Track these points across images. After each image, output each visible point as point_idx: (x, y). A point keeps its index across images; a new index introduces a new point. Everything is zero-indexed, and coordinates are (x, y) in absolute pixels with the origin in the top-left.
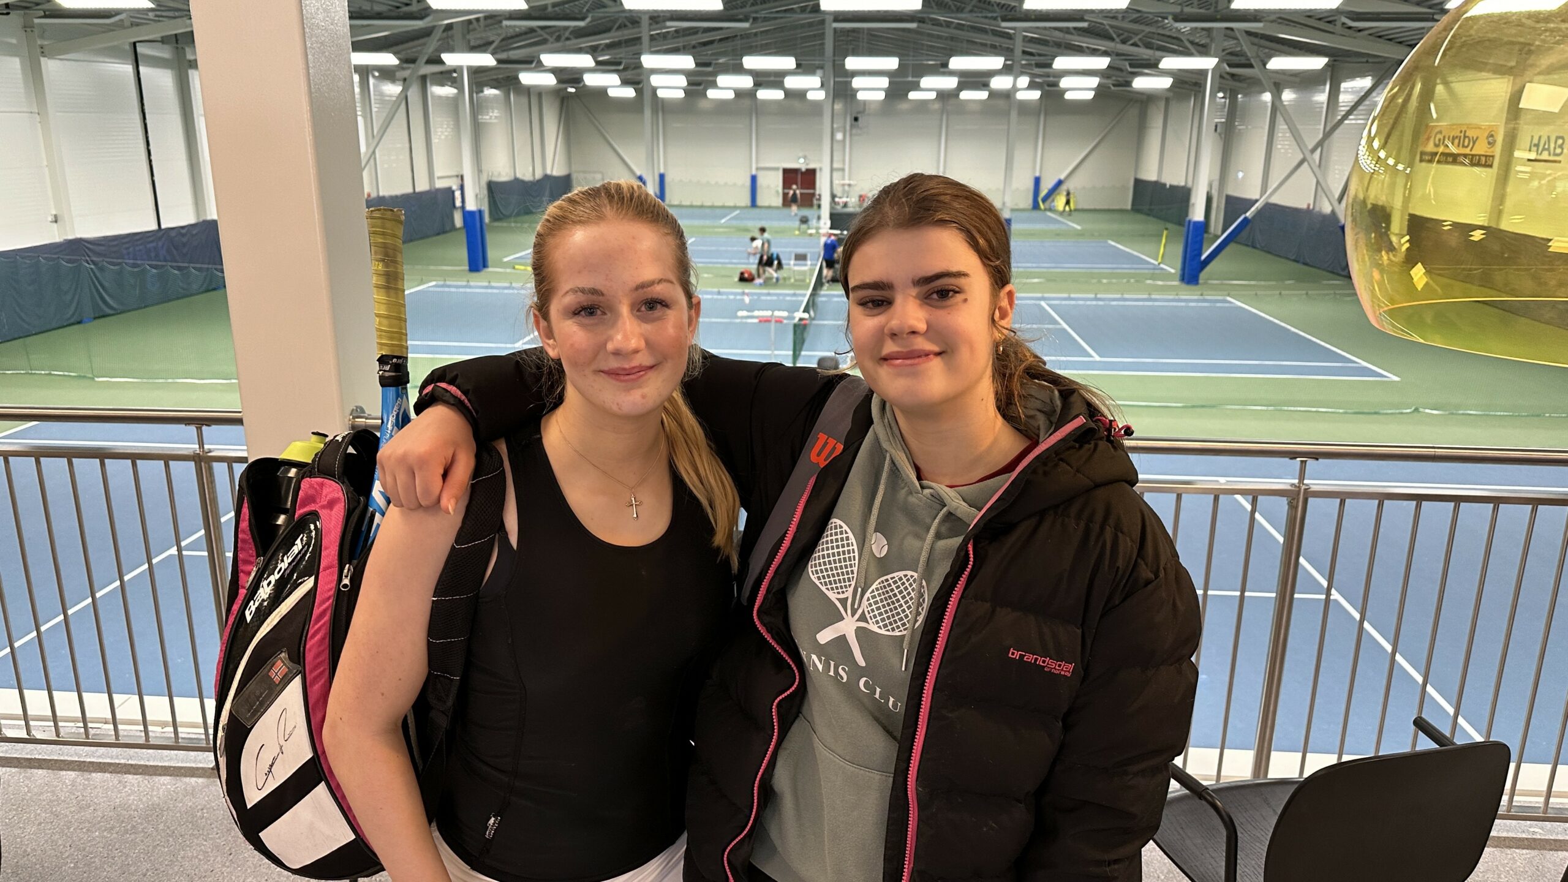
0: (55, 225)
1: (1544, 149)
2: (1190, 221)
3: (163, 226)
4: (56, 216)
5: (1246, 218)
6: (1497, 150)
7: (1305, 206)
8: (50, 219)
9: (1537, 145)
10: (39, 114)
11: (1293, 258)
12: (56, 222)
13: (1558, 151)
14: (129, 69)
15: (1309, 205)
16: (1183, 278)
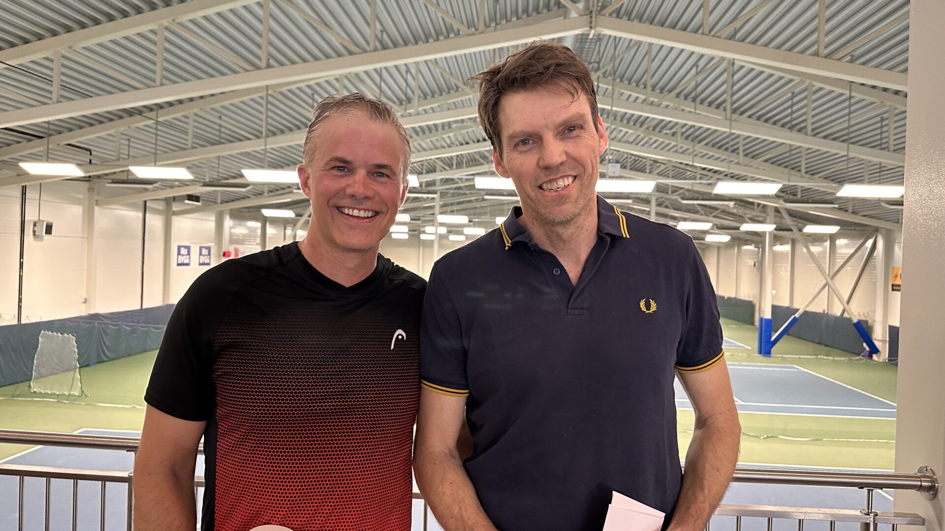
0: (84, 304)
2: (761, 319)
3: (144, 307)
4: (86, 299)
5: (795, 318)
7: (821, 311)
8: (83, 300)
10: (87, 238)
11: (818, 342)
12: (85, 302)
14: (140, 215)
15: (824, 311)
16: (760, 352)
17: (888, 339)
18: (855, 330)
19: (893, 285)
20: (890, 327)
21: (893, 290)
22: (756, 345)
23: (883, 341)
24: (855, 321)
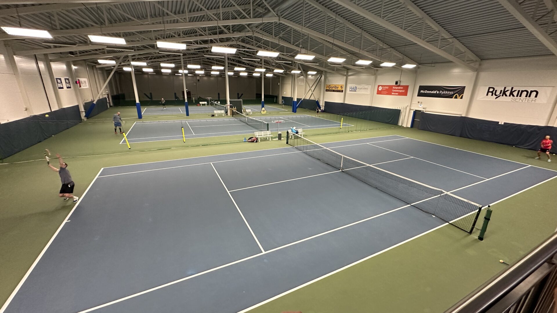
1: (353, 89)
2: (294, 101)
3: (52, 111)
4: (26, 108)
5: (302, 100)
6: (344, 89)
9: (351, 88)
10: (15, 74)
12: (26, 110)
13: (356, 89)
16: (293, 111)
17: (324, 105)
18: (316, 103)
19: (326, 90)
20: (325, 102)
21: (326, 91)
22: (291, 110)
23: (323, 106)
24: (317, 100)
